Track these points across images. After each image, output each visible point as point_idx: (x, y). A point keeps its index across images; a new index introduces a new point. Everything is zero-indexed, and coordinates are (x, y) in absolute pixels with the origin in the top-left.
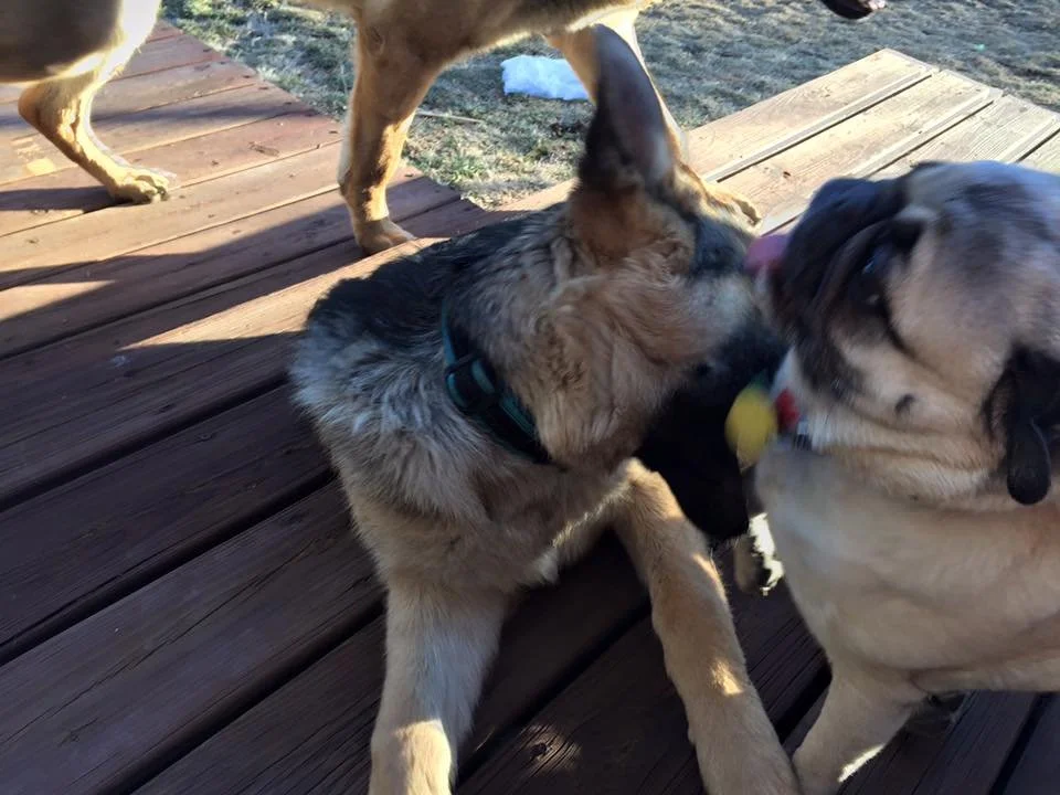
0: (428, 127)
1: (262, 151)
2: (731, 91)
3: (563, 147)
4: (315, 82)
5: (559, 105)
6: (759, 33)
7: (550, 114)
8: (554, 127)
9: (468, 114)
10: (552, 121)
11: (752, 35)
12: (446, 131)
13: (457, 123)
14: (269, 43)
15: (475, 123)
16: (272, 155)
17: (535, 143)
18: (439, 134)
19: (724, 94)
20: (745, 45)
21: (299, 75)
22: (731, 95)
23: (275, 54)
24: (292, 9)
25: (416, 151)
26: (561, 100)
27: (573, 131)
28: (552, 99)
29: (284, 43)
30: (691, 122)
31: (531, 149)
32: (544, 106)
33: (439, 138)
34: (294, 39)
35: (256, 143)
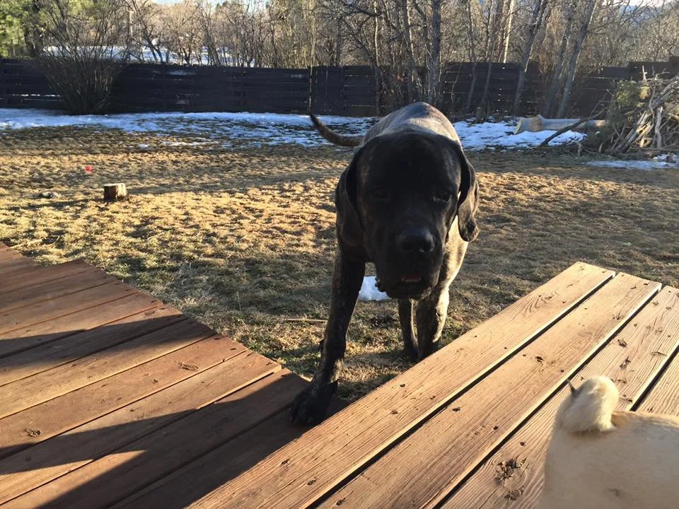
0: (293, 329)
1: (187, 369)
2: (480, 286)
3: (380, 334)
4: (220, 304)
5: (373, 305)
6: (489, 247)
7: (369, 312)
8: (373, 321)
9: (317, 316)
10: (371, 316)
11: (484, 249)
12: (304, 330)
13: (311, 324)
14: (192, 282)
15: (322, 322)
16: (194, 370)
17: (362, 333)
18: (300, 333)
19: (476, 289)
20: (482, 255)
21: (210, 301)
22: (481, 289)
23: (196, 289)
24: (206, 259)
25: (286, 346)
26: (375, 301)
27: (385, 322)
28: (369, 301)
29: (201, 281)
30: (459, 309)
31: (359, 337)
32: (364, 306)
33: (300, 335)
34: (207, 278)
35: (183, 363)
